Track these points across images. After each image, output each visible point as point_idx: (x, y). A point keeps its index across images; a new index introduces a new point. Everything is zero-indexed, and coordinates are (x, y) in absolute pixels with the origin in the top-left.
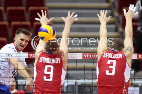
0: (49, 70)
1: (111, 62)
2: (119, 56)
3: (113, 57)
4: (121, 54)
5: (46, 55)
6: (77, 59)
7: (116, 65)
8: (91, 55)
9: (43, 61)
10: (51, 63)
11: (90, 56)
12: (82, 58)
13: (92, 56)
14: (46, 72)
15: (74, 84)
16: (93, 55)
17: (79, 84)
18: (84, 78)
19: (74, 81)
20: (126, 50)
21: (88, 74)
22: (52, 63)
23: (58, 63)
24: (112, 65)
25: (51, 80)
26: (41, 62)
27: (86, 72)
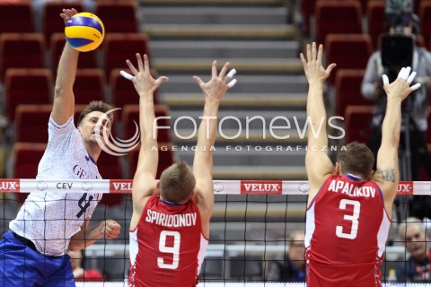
0: (170, 242)
1: (348, 206)
2: (368, 191)
3: (352, 193)
4: (373, 187)
5: (163, 207)
6: (227, 195)
7: (361, 215)
8: (260, 185)
9: (155, 221)
10: (175, 226)
11: (258, 187)
12: (239, 193)
13: (263, 187)
14: (163, 248)
15: (220, 254)
16: (266, 185)
17: (233, 254)
18: (245, 241)
19: (221, 247)
20: (383, 178)
21: (253, 230)
22: (177, 226)
23: (190, 225)
24: (351, 214)
25: (175, 266)
26: (150, 223)
27: (249, 226)
